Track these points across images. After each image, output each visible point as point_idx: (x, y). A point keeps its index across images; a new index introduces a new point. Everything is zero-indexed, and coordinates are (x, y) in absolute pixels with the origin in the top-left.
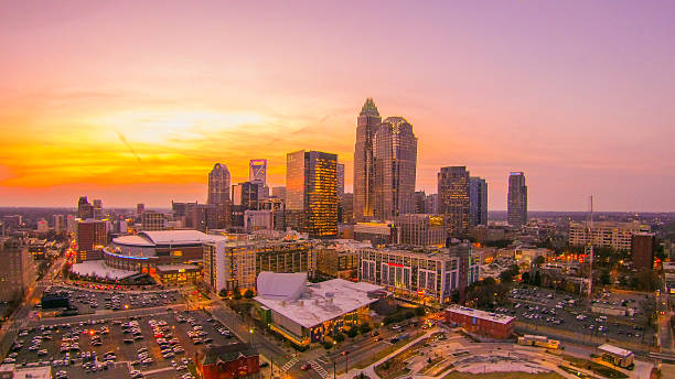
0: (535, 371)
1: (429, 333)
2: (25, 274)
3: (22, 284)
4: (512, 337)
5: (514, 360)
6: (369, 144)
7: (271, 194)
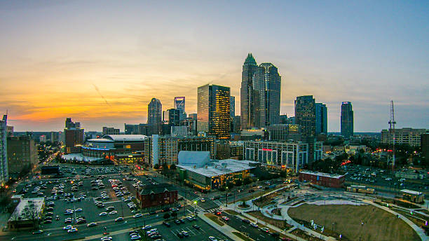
0: (358, 204)
1: (289, 186)
2: (32, 156)
3: (30, 162)
4: (342, 187)
5: (345, 199)
6: (250, 82)
7: (188, 117)
